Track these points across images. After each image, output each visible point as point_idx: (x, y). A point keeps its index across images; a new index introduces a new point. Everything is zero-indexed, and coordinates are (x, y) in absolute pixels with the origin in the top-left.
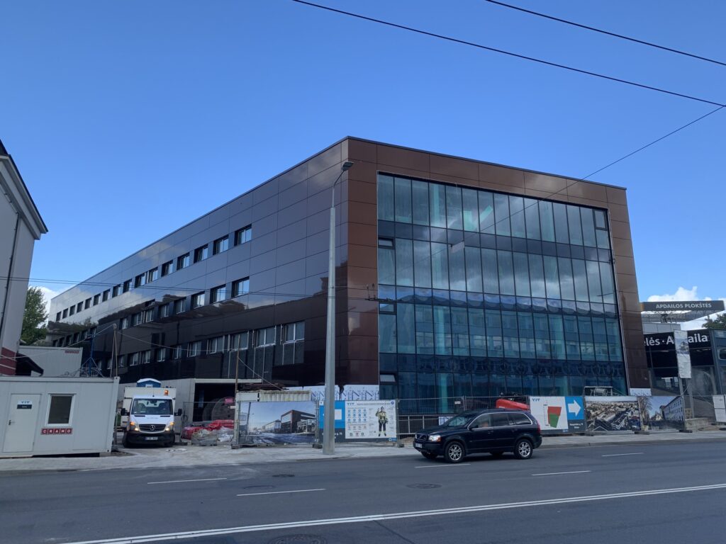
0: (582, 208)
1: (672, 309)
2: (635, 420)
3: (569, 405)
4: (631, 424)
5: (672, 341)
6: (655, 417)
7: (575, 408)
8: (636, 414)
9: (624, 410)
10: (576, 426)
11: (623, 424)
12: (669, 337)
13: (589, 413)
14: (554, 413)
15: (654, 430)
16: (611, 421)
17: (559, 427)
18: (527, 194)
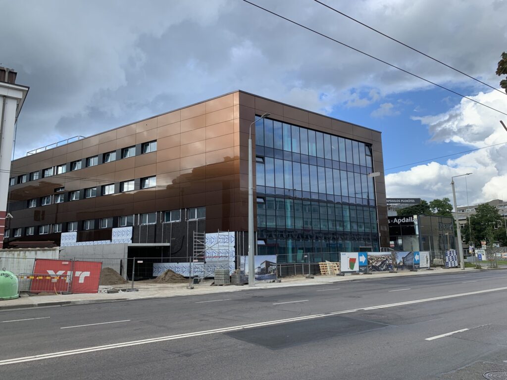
0: (359, 143)
1: (393, 203)
2: (389, 265)
3: (360, 257)
4: (388, 268)
5: (396, 221)
6: (399, 263)
7: (363, 259)
8: (391, 262)
9: (385, 259)
10: (363, 269)
11: (384, 267)
12: (395, 219)
13: (369, 261)
14: (352, 261)
15: (399, 269)
16: (379, 266)
17: (354, 270)
18: (333, 133)
